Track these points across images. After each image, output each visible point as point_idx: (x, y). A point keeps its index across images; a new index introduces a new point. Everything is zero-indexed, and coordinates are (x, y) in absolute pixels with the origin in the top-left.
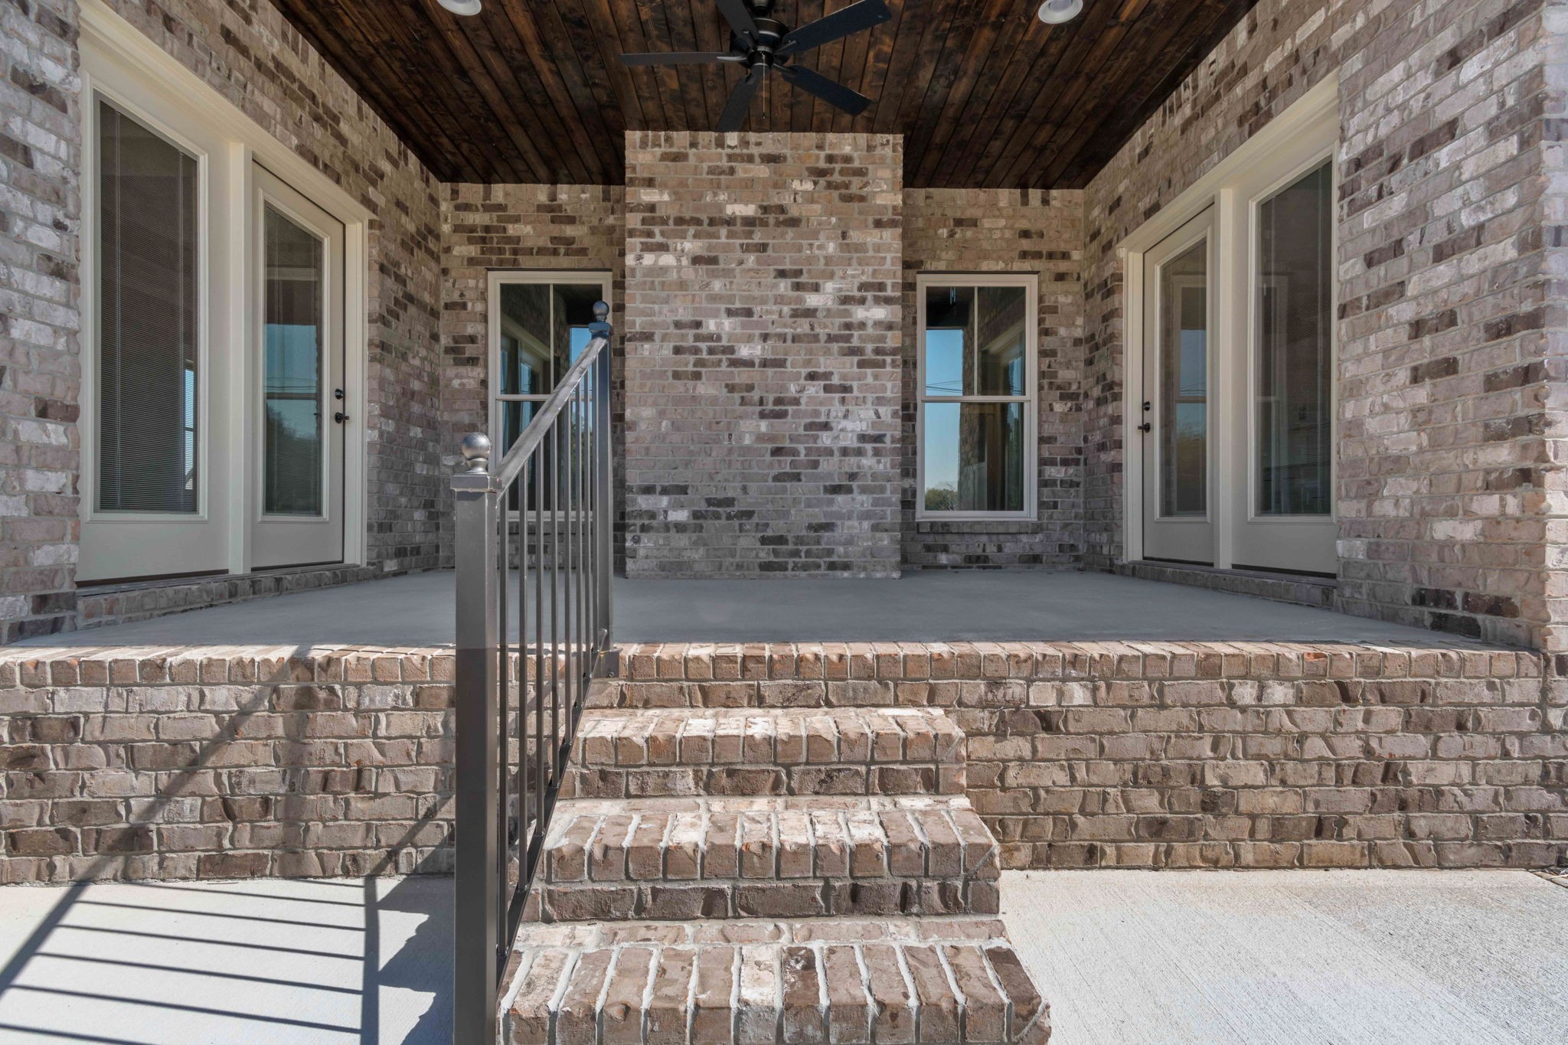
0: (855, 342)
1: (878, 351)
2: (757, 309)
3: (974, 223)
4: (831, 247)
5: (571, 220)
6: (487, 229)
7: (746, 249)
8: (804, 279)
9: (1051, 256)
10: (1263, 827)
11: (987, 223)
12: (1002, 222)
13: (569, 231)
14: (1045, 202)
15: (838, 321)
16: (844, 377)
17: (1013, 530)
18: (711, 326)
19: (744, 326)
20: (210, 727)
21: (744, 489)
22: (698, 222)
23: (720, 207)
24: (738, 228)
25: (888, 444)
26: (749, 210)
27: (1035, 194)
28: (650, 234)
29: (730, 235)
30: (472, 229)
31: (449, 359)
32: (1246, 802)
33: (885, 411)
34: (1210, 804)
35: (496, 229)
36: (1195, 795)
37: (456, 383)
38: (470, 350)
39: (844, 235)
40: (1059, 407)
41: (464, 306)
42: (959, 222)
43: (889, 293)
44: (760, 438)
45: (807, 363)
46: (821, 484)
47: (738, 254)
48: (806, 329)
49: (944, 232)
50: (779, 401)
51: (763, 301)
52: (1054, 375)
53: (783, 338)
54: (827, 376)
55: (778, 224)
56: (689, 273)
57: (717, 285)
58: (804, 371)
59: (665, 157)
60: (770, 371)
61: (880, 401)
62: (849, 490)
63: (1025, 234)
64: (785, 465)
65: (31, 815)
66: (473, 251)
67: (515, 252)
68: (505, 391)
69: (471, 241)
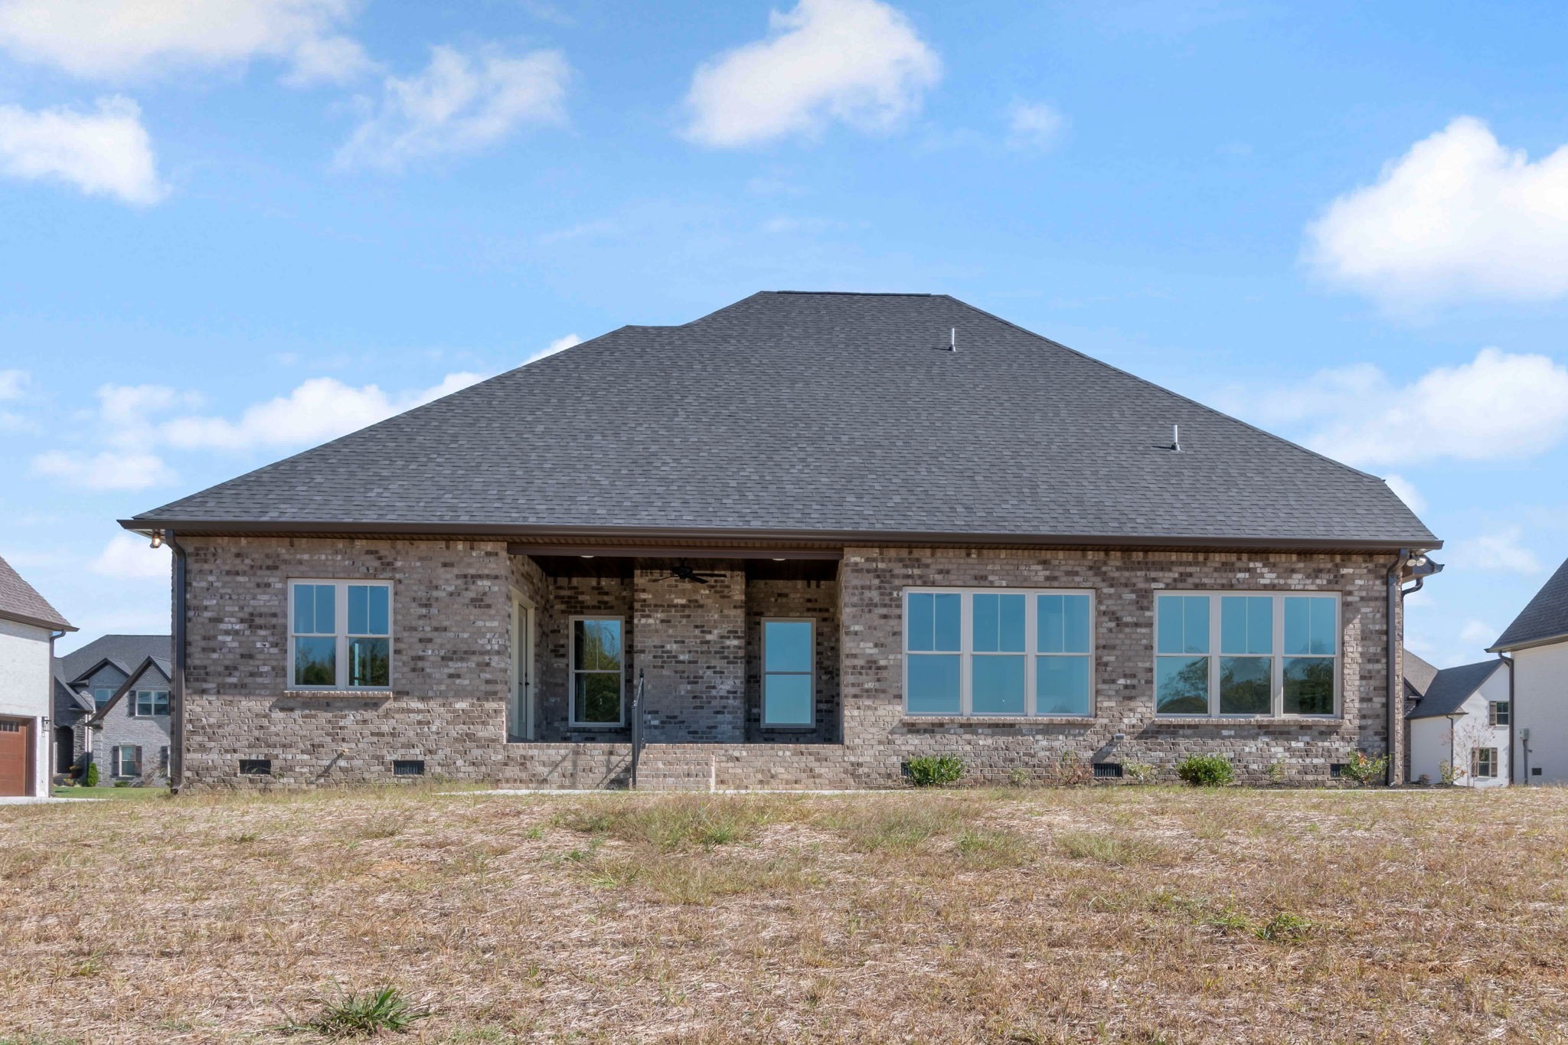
0: (726, 654)
1: (735, 658)
2: (687, 641)
3: (786, 595)
4: (716, 616)
5: (607, 594)
6: (569, 597)
7: (683, 617)
8: (705, 629)
9: (821, 610)
10: (784, 782)
11: (792, 596)
12: (799, 595)
13: (606, 598)
14: (818, 586)
15: (719, 645)
16: (721, 668)
17: (803, 731)
18: (668, 647)
19: (681, 647)
20: (560, 758)
21: (681, 712)
22: (663, 606)
23: (672, 601)
24: (679, 609)
25: (739, 694)
26: (683, 601)
27: (813, 583)
28: (644, 611)
29: (676, 611)
30: (563, 597)
31: (553, 654)
32: (780, 776)
33: (738, 682)
34: (772, 777)
35: (574, 598)
36: (769, 775)
37: (556, 665)
38: (562, 650)
39: (721, 612)
40: (824, 677)
41: (559, 631)
42: (780, 595)
43: (740, 634)
44: (688, 692)
45: (707, 662)
46: (712, 711)
47: (679, 619)
48: (706, 648)
49: (773, 599)
50: (695, 677)
51: (689, 637)
52: (822, 663)
53: (697, 652)
54: (714, 667)
55: (695, 607)
56: (659, 626)
57: (671, 631)
58: (706, 665)
59: (650, 581)
60: (692, 665)
61: (736, 677)
62: (723, 713)
63: (809, 600)
64: (698, 702)
65: (524, 775)
66: (563, 607)
67: (582, 607)
68: (576, 669)
69: (562, 603)
